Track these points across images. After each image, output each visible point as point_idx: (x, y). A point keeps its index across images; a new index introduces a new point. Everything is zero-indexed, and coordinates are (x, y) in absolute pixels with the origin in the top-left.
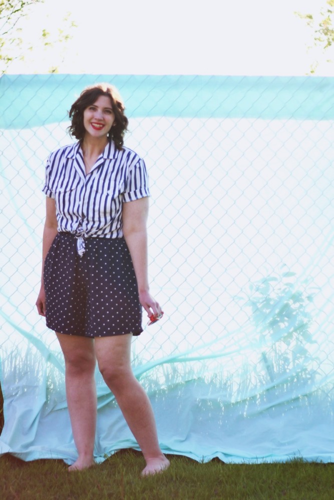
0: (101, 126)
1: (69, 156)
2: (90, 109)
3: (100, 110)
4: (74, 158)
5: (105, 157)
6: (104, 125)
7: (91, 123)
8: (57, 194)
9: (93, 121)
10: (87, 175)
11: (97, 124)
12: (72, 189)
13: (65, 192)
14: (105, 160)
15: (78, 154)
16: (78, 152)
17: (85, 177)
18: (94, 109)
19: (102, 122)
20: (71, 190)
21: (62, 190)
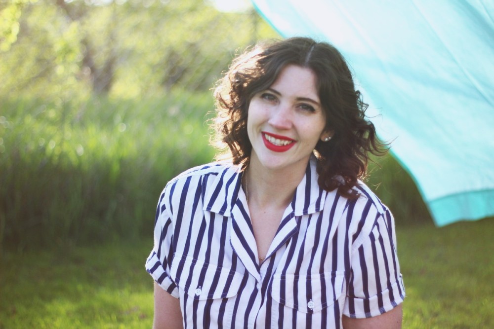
0: (286, 143)
1: (216, 208)
2: (263, 96)
3: (285, 104)
4: (227, 214)
5: (299, 212)
6: (293, 142)
7: (264, 134)
8: (190, 301)
9: (267, 129)
10: (261, 264)
11: (276, 137)
12: (228, 296)
13: (210, 301)
14: (299, 220)
15: (236, 207)
16: (235, 201)
17: (258, 268)
18: (274, 98)
19: (289, 135)
20: (225, 300)
21: (204, 295)
